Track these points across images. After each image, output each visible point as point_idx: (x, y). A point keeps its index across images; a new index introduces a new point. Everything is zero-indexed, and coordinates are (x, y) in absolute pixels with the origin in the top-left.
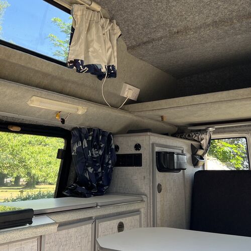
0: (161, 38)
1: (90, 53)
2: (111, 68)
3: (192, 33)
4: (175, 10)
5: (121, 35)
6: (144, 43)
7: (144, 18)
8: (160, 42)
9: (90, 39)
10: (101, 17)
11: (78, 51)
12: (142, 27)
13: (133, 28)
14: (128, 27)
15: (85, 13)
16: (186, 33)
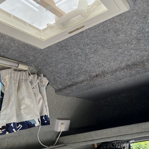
0: (83, 81)
1: (22, 111)
2: (44, 118)
3: (109, 75)
4: (93, 61)
5: (49, 83)
6: (69, 86)
7: (67, 68)
8: (83, 84)
9: (21, 97)
10: (29, 75)
11: (9, 113)
12: (66, 75)
13: (58, 77)
14: (54, 76)
15: (13, 75)
16: (104, 76)
